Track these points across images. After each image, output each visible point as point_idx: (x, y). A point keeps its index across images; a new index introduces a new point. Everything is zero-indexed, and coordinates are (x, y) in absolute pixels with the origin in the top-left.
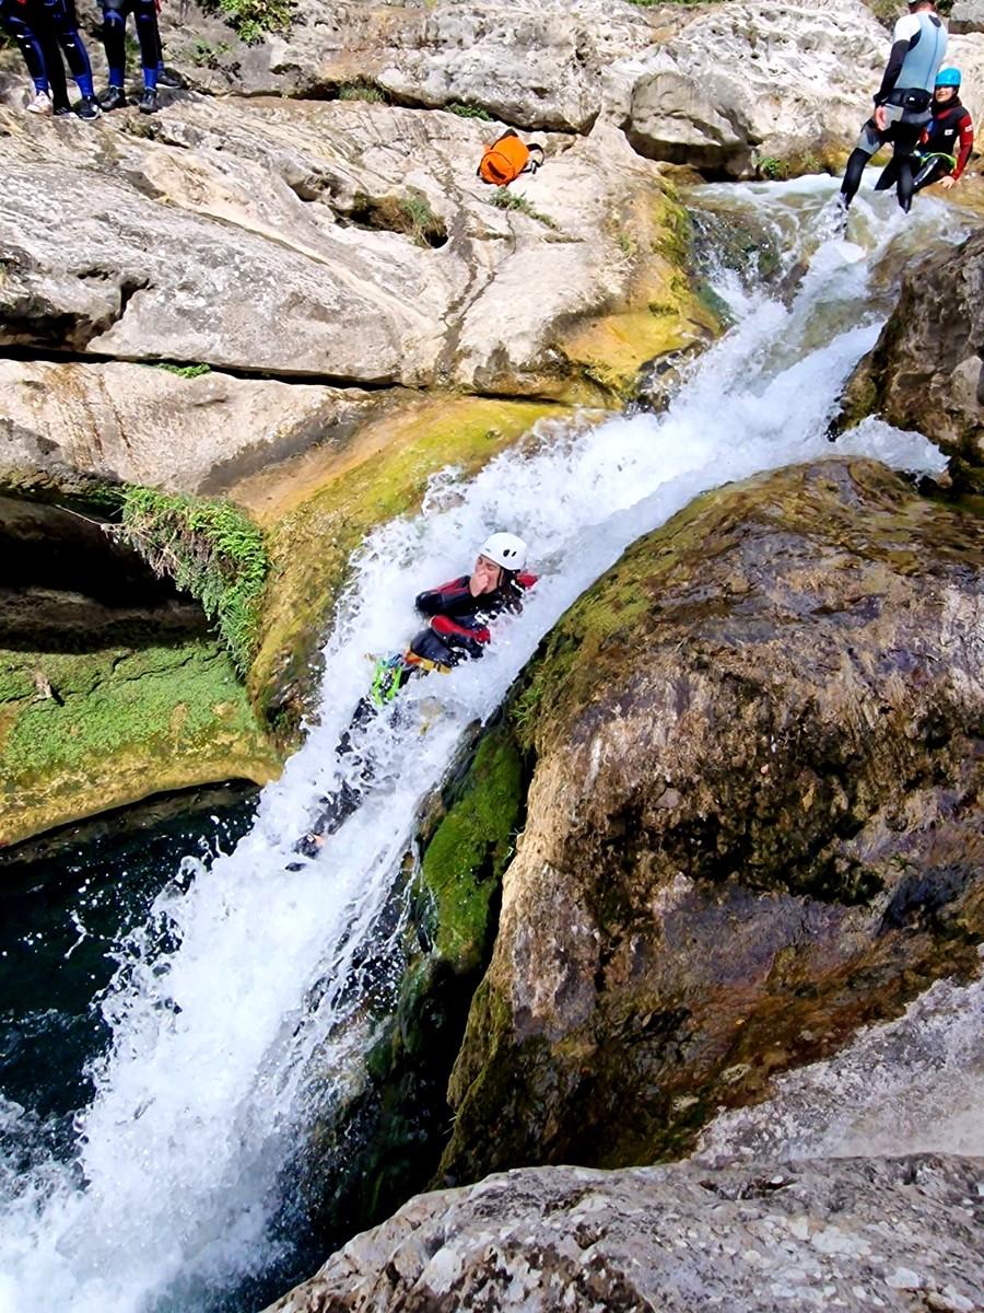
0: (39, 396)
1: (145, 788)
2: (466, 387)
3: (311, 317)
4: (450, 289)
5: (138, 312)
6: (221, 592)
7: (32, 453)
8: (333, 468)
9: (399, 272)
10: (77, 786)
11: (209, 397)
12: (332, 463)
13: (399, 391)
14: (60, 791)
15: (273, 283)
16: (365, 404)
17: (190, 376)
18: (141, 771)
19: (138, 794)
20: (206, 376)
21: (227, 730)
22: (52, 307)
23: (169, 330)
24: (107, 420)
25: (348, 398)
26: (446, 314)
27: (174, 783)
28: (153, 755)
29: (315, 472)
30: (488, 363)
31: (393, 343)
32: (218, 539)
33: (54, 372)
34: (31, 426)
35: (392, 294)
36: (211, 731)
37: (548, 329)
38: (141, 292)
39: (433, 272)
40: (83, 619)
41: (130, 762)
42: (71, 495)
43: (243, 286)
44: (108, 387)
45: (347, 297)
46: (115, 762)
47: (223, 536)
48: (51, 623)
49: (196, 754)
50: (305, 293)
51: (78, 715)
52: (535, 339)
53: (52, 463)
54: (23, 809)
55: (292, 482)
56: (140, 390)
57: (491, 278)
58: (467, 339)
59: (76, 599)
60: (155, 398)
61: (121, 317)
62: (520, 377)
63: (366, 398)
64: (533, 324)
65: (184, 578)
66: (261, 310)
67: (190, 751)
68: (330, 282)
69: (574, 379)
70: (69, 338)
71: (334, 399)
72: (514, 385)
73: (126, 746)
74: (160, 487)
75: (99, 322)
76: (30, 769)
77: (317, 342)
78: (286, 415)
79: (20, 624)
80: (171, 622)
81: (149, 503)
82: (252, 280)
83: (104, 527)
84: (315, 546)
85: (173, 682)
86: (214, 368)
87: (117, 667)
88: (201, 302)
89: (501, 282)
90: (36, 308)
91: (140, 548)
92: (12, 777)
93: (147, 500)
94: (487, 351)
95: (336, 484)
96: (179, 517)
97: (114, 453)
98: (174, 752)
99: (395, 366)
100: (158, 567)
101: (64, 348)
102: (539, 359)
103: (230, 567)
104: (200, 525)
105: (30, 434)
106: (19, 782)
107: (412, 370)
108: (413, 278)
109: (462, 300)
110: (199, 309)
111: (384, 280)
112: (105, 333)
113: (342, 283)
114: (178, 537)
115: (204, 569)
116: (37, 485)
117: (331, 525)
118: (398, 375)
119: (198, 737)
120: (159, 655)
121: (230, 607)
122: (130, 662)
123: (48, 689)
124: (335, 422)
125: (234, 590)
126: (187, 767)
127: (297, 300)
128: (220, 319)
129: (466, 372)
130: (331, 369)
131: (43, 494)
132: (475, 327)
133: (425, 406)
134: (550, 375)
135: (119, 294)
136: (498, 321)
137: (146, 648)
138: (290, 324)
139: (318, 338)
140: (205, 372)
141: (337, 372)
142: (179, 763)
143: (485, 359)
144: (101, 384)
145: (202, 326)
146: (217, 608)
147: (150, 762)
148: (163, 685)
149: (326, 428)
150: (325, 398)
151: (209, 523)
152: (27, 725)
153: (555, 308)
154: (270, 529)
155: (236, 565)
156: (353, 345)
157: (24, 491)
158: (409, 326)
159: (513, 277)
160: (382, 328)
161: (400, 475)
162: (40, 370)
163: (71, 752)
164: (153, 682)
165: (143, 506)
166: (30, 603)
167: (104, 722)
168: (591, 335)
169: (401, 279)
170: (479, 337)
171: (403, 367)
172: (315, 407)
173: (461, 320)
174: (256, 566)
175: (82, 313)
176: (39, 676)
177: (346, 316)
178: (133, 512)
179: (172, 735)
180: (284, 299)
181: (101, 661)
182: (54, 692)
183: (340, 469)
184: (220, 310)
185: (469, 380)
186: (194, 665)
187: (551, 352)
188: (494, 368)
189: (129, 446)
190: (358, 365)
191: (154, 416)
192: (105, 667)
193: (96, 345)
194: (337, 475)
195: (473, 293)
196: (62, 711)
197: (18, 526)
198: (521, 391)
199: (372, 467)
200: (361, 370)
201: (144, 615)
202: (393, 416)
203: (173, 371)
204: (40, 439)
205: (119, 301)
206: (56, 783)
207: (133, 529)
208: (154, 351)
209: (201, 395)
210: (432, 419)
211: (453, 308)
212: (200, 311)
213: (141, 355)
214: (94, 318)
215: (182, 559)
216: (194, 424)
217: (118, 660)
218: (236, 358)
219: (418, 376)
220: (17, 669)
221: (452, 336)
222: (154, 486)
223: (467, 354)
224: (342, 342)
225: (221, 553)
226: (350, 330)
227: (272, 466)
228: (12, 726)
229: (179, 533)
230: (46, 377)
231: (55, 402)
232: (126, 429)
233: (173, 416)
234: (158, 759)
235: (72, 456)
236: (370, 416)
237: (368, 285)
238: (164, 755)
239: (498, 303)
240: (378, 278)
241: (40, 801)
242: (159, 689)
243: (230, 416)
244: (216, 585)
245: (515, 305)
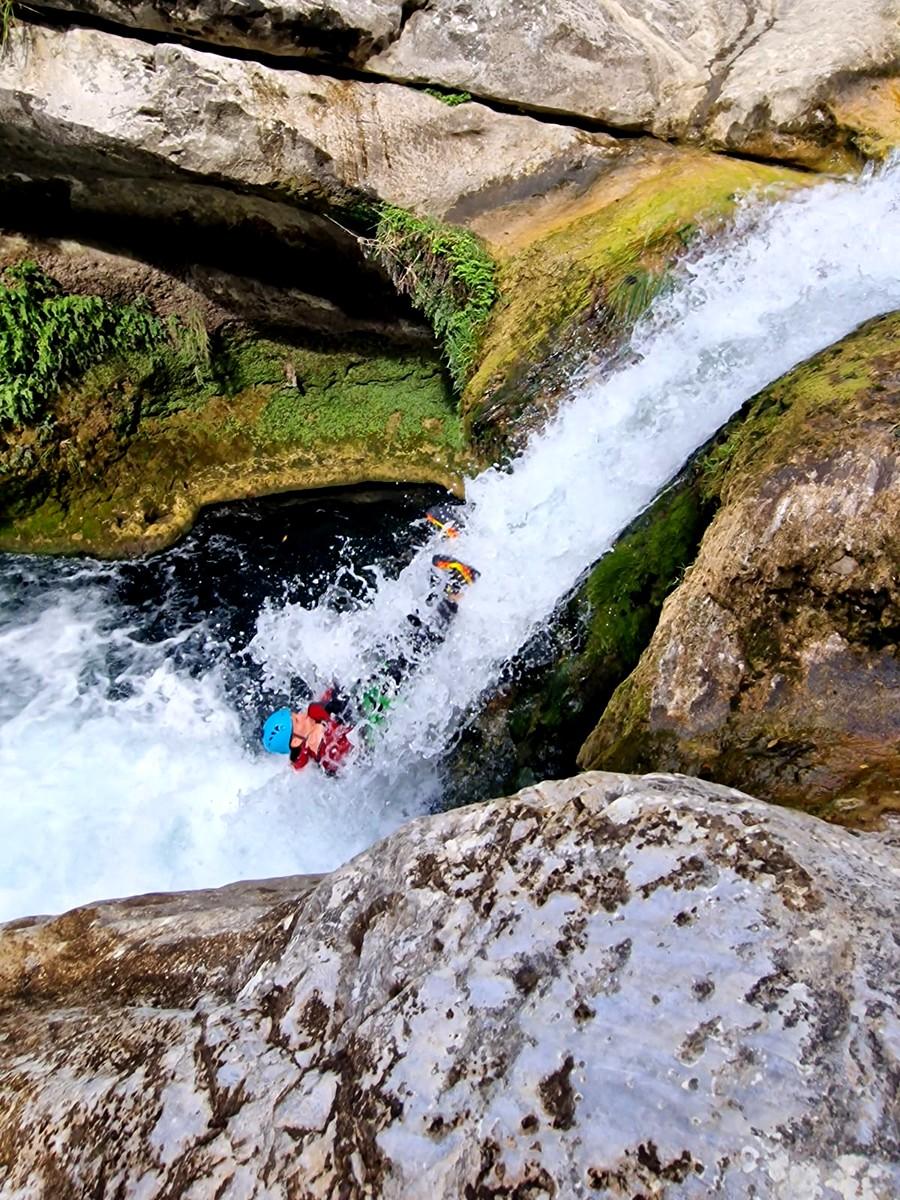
0: (321, 110)
1: (359, 476)
2: (717, 143)
3: (576, 52)
4: (722, 34)
5: (414, 34)
6: (451, 315)
7: (310, 163)
8: (570, 211)
9: (672, 11)
10: (308, 463)
11: (466, 127)
12: (570, 206)
13: (648, 141)
14: (294, 464)
15: (545, 11)
16: (611, 151)
17: (452, 104)
18: (358, 462)
19: (355, 479)
20: (467, 105)
21: (431, 442)
22: (341, 21)
23: (440, 55)
24: (375, 139)
25: (595, 143)
26: (712, 62)
27: (383, 477)
28: (370, 450)
29: (551, 214)
30: (746, 120)
31: (652, 88)
32: (456, 265)
33: (335, 87)
34: (311, 137)
35: (660, 34)
36: (418, 440)
37: (821, 86)
38: (419, 12)
39: (708, 13)
40: (329, 324)
41: (351, 452)
42: (336, 207)
43: (515, 13)
44: (379, 106)
45: (615, 34)
46: (339, 450)
47: (461, 263)
48: (303, 323)
49: (403, 457)
50: (574, 25)
51: (315, 405)
52: (804, 97)
53: (325, 175)
54: (267, 472)
55: (528, 220)
56: (406, 112)
57: (769, 25)
58: (730, 91)
59: (326, 305)
60: (418, 122)
61: (399, 37)
62: (777, 138)
63: (613, 144)
64: (806, 79)
65: (421, 296)
66: (528, 40)
67: (398, 453)
68: (600, 15)
69: (836, 147)
70: (351, 55)
71: (582, 142)
72: (768, 146)
73: (348, 439)
74: (411, 210)
75: (380, 40)
76: (275, 441)
77: (576, 80)
78: (534, 153)
79: (281, 320)
80: (400, 339)
81: (401, 223)
82: (525, 7)
83: (360, 240)
84: (541, 284)
85: (393, 392)
86: (475, 98)
87: (350, 371)
88: (474, 28)
89: (780, 30)
90: (327, 21)
91: (387, 264)
92: (260, 445)
93: (399, 220)
94: (748, 106)
95: (570, 227)
96: (424, 239)
97: (376, 172)
98: (386, 451)
99: (649, 113)
100: (399, 284)
101: (345, 64)
102: (803, 120)
103: (462, 292)
104: (442, 250)
105: (309, 144)
106: (266, 450)
107: (664, 120)
108: (685, 19)
109: (733, 47)
110: (470, 35)
111: (655, 18)
112: (383, 53)
113: (611, 18)
114: (421, 259)
115: (439, 291)
116: (310, 194)
117: (560, 267)
118: (650, 123)
119: (407, 443)
120: (387, 367)
121: (457, 329)
122: (361, 369)
123: (294, 380)
124: (578, 166)
125: (464, 313)
126: (394, 465)
127: (564, 33)
128: (487, 47)
129: (721, 128)
130: (586, 110)
131: (312, 204)
132: (742, 78)
133: (671, 159)
134: (811, 139)
135: (400, 13)
136: (768, 73)
137: (376, 357)
138: (553, 58)
139: (579, 76)
140: (466, 101)
141: (590, 114)
142: (388, 463)
143: (745, 115)
144: (374, 104)
145: (470, 52)
146: (445, 328)
147: (367, 456)
148: (385, 394)
149: (570, 170)
150: (574, 140)
151: (449, 249)
152: (276, 406)
153: (834, 63)
154: (503, 262)
155: (468, 292)
156: (611, 87)
157: (298, 198)
158: (671, 71)
159: (795, 24)
160: (644, 71)
161: (633, 227)
162: (323, 85)
163: (306, 434)
164: (377, 390)
165: (395, 225)
166: (289, 303)
167: (334, 415)
168: (868, 97)
169: (673, 19)
170: (741, 91)
171: (656, 115)
172: (563, 148)
173: (728, 69)
174: (485, 295)
175: (366, 29)
176: (289, 367)
177: (610, 55)
178: (387, 229)
179: (386, 437)
180: (552, 30)
181: (338, 361)
182: (300, 382)
183: (576, 214)
184: (489, 37)
185: (722, 137)
186: (413, 381)
187: (819, 114)
188: (752, 126)
189: (390, 166)
190: (612, 108)
191: (415, 140)
192: (341, 370)
193: (375, 65)
194: (572, 219)
195: (746, 40)
196: (303, 400)
197: (286, 233)
198: (775, 154)
199: (607, 215)
200: (615, 114)
201: (377, 327)
202: (637, 166)
203: (438, 98)
204: (318, 150)
205: (398, 20)
206: (293, 457)
207: (385, 244)
208: (424, 75)
209: (459, 125)
210: (675, 174)
211: (721, 56)
212: (471, 37)
213: (412, 78)
214: (375, 36)
215: (422, 278)
216: (448, 153)
217: (352, 365)
218: (497, 89)
219: (670, 126)
220: (273, 358)
221: (714, 87)
222: (407, 207)
223: (726, 107)
224: (601, 83)
225: (455, 278)
226: (611, 70)
227: (514, 203)
228: (265, 405)
229: (423, 255)
230: (328, 92)
231: (334, 117)
232: (390, 150)
233: (431, 143)
234: (372, 454)
235: (341, 170)
236: (614, 163)
237: (638, 23)
238: (378, 452)
239: (772, 54)
240: (649, 15)
241: (280, 469)
242: (382, 396)
243: (482, 148)
244: (447, 308)
245: (791, 57)
